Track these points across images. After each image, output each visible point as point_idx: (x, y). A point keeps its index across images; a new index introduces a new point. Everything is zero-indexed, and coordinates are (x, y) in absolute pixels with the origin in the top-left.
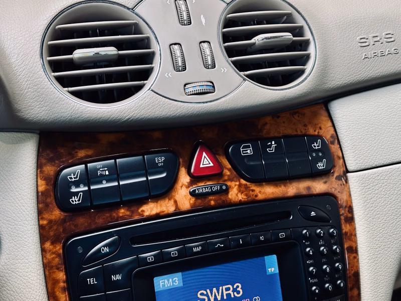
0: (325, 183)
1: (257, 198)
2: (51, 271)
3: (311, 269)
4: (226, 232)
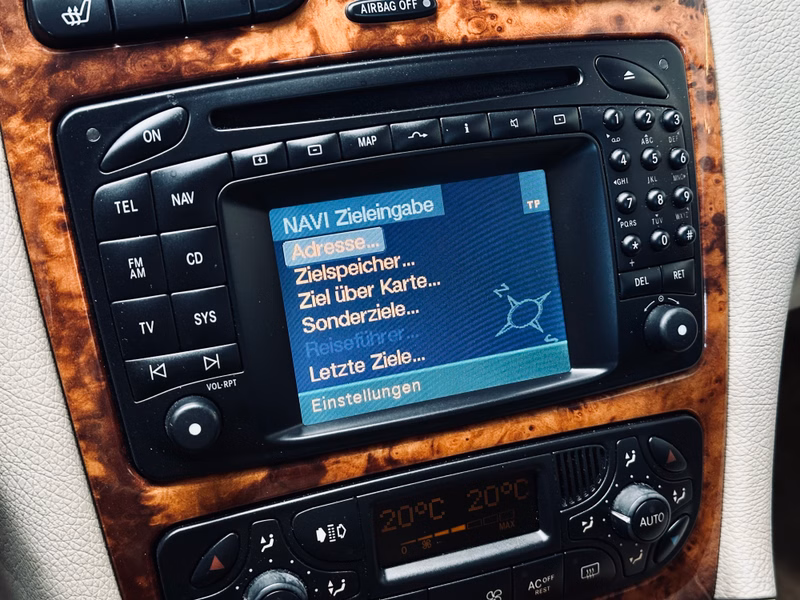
0: (657, 9)
1: (502, 35)
2: (27, 184)
3: (622, 197)
4: (431, 107)
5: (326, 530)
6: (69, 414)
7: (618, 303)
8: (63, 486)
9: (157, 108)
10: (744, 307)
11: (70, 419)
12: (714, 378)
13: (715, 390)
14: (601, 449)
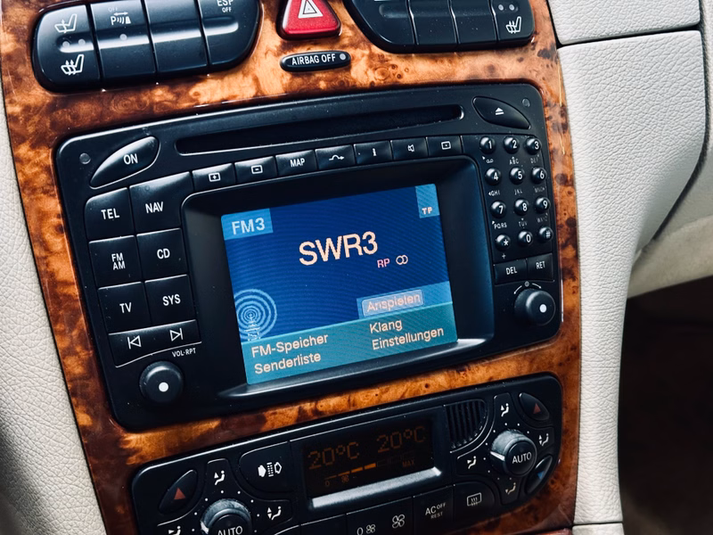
0: (521, 60)
1: (401, 81)
2: (32, 197)
3: (495, 205)
4: (347, 136)
5: (266, 467)
6: (64, 376)
7: (493, 287)
8: (59, 433)
9: (134, 138)
10: (592, 291)
11: (65, 380)
12: (570, 347)
13: (571, 356)
14: (482, 403)
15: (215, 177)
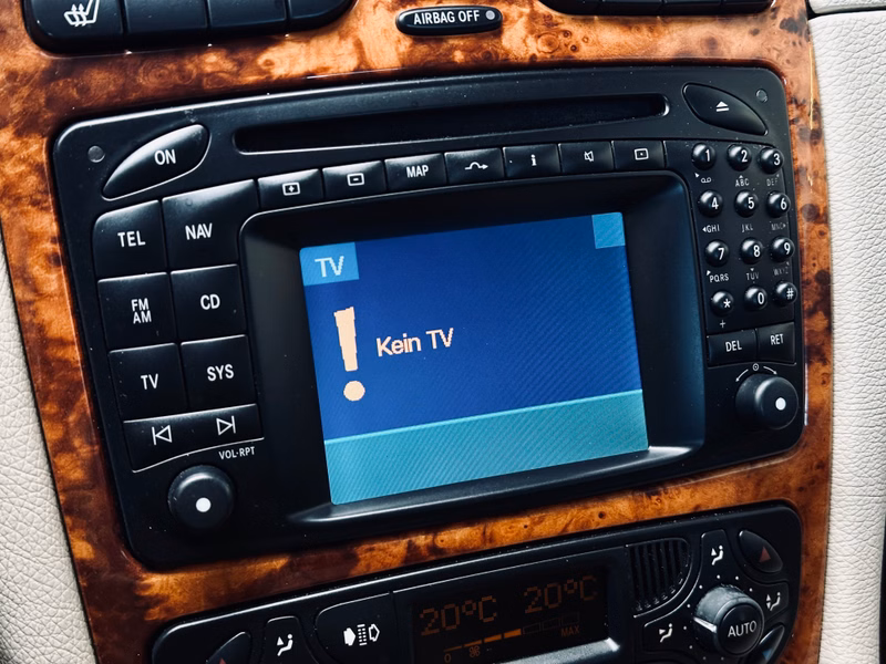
0: (755, 33)
1: (577, 55)
2: (15, 209)
3: (712, 247)
4: (493, 135)
5: (356, 633)
6: (54, 484)
7: (705, 369)
8: (43, 569)
9: (171, 126)
10: (851, 381)
11: (55, 489)
12: (815, 463)
13: (816, 476)
14: (683, 543)
15: (291, 189)
